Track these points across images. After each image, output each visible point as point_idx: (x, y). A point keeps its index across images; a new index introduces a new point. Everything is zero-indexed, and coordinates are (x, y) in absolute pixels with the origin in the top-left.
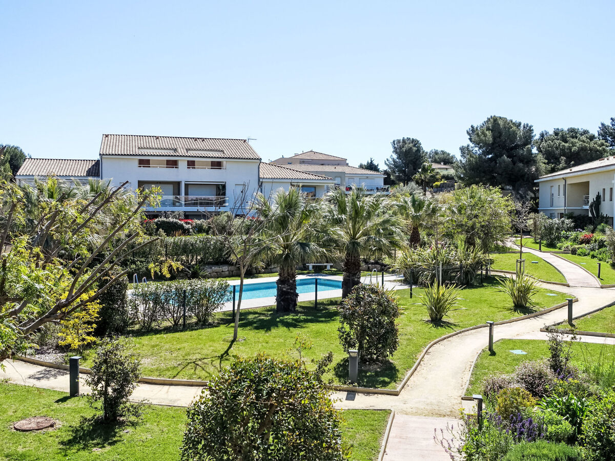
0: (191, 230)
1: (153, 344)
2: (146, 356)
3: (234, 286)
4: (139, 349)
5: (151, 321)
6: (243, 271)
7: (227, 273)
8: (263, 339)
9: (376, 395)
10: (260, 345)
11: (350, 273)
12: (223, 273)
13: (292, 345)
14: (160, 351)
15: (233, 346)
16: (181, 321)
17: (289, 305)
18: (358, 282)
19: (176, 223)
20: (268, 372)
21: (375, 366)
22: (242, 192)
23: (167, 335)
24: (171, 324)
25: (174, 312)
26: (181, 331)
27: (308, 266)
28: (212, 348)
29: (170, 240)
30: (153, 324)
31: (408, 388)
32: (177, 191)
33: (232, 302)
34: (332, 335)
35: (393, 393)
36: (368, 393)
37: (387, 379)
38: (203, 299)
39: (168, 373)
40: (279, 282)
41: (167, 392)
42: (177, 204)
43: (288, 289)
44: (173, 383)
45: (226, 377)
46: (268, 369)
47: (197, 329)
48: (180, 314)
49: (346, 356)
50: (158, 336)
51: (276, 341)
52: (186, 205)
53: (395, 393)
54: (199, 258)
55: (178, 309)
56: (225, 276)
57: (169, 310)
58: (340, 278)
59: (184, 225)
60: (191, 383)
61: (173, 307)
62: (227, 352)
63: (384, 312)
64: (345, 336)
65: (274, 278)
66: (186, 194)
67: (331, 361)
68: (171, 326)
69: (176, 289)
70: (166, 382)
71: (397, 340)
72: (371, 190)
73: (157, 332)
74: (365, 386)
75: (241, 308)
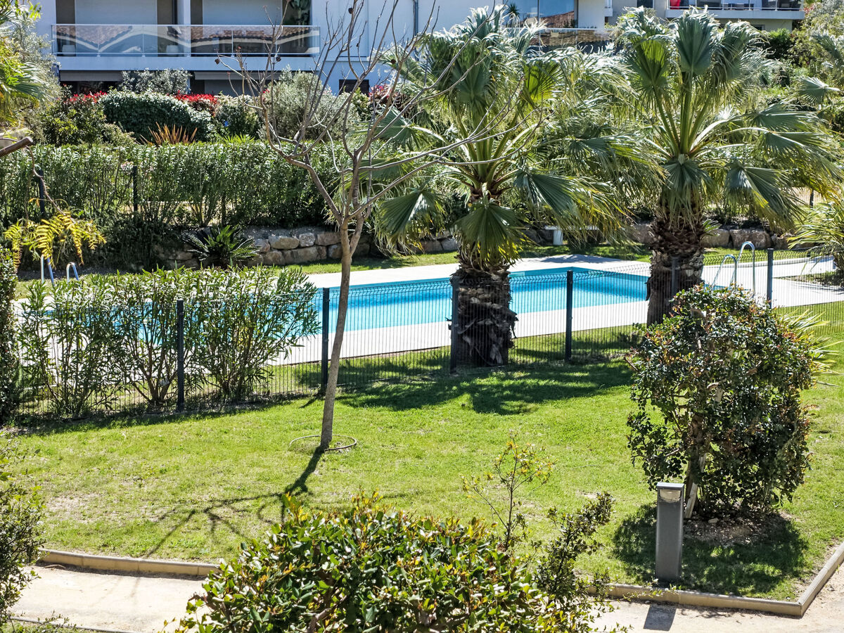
0: (210, 127)
1: (88, 455)
2: (69, 491)
3: (326, 292)
4: (48, 468)
5: (86, 390)
6: (351, 246)
7: (313, 251)
8: (406, 446)
9: (737, 616)
10: (398, 463)
11: (672, 253)
12: (301, 252)
13: (491, 465)
14: (108, 476)
15: (319, 464)
16: (172, 391)
17: (489, 349)
18: (697, 280)
19: (167, 106)
20: (384, 554)
21: (737, 531)
22: (351, 11)
23: (130, 429)
24: (142, 400)
25: (151, 363)
26: (171, 419)
27: (552, 232)
28: (257, 470)
29: (147, 153)
30: (93, 399)
31: (832, 595)
32: (168, 11)
33: (320, 336)
34: (613, 436)
35: (786, 610)
36: (714, 610)
37: (770, 570)
38: (234, 326)
39: (129, 541)
40: (461, 279)
41: (133, 595)
42: (172, 49)
43: (486, 300)
44: (143, 568)
45: (257, 565)
46: (385, 544)
47: (217, 415)
48: (168, 371)
49: (651, 499)
50: (104, 432)
51: (444, 452)
52: (195, 52)
53: (792, 610)
54: (230, 206)
55: (163, 357)
56: (305, 260)
57: (136, 357)
58: (642, 268)
59: (190, 110)
60: (194, 571)
61: (146, 352)
62: (301, 483)
63: (765, 373)
64: (647, 440)
65: (446, 268)
66: (197, 18)
67: (603, 520)
68: (141, 406)
69: (156, 297)
70: (122, 566)
71: (805, 454)
72: (746, 5)
73: (102, 420)
74: (702, 589)
75: (344, 353)
